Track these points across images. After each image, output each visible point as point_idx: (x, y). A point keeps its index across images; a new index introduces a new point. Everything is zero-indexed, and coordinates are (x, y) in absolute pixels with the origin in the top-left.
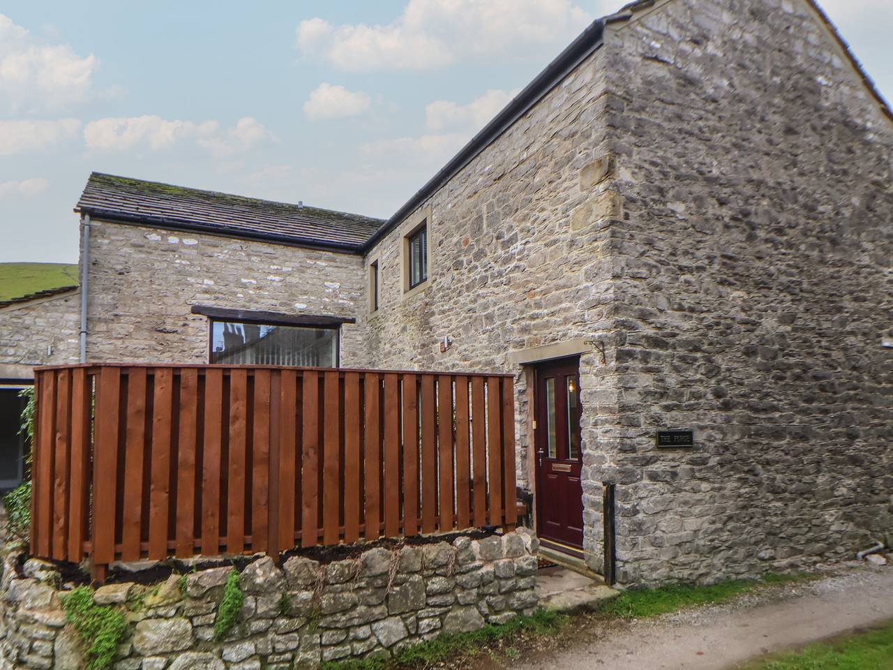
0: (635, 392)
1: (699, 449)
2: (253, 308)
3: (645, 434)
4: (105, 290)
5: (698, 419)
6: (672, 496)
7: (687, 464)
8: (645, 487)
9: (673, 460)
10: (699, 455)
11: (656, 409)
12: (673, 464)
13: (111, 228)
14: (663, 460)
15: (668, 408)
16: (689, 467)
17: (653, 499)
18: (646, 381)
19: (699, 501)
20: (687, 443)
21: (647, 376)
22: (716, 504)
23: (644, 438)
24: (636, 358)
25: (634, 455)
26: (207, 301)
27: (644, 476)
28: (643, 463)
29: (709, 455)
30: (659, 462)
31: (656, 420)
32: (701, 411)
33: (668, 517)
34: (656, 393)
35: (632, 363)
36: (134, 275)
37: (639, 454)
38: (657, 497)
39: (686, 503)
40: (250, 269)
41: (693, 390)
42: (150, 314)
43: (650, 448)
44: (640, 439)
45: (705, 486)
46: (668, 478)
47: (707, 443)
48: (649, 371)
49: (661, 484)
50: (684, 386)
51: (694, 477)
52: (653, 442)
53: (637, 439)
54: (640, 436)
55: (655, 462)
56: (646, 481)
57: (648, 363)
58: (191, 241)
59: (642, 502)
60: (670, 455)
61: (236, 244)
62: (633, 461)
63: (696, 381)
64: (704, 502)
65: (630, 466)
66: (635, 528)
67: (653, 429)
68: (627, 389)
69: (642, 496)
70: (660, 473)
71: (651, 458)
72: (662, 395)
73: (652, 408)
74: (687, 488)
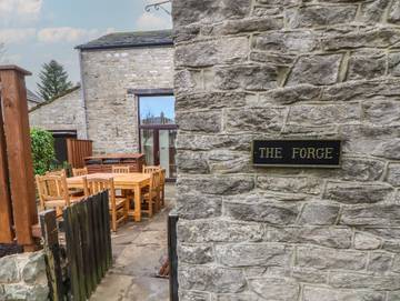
0: (212, 72)
1: (360, 173)
2: (156, 87)
3: (228, 144)
4: (91, 86)
5: (366, 116)
6: (281, 246)
7: (324, 198)
8: (221, 226)
9: (288, 189)
10: (357, 184)
11: (257, 101)
12: (288, 196)
13: (91, 54)
14: (267, 189)
15: (287, 99)
16: (326, 203)
17: (237, 246)
18: (238, 49)
19: (339, 264)
20: (328, 162)
21: (239, 39)
22: (387, 273)
23: (225, 151)
24: (216, 9)
25: (206, 177)
26: (134, 86)
27: (223, 210)
28: (220, 189)
29: (387, 185)
30: (257, 191)
31: (256, 120)
32: (377, 100)
33: (269, 275)
34: (256, 70)
35: (206, 20)
36: (102, 77)
37: (216, 176)
38: (247, 244)
39: (310, 261)
40: (154, 65)
41: (357, 57)
42: (110, 96)
43: (238, 167)
44: (218, 152)
45: (363, 239)
46: (273, 218)
47: (385, 164)
48: (242, 30)
49: (257, 227)
50: (333, 51)
51: (336, 222)
52: (246, 157)
53: (212, 152)
54: (218, 147)
55: (249, 189)
56: (226, 218)
57: (242, 15)
58: (125, 54)
59: (218, 247)
60: (283, 181)
61: (146, 51)
62: (201, 186)
63: (370, 38)
64: (356, 266)
65: (194, 193)
66: (201, 280)
67: (246, 137)
68: (195, 69)
69: (215, 238)
70: (256, 209)
71: (237, 184)
72: (272, 75)
73: (249, 99)
74: (317, 238)
